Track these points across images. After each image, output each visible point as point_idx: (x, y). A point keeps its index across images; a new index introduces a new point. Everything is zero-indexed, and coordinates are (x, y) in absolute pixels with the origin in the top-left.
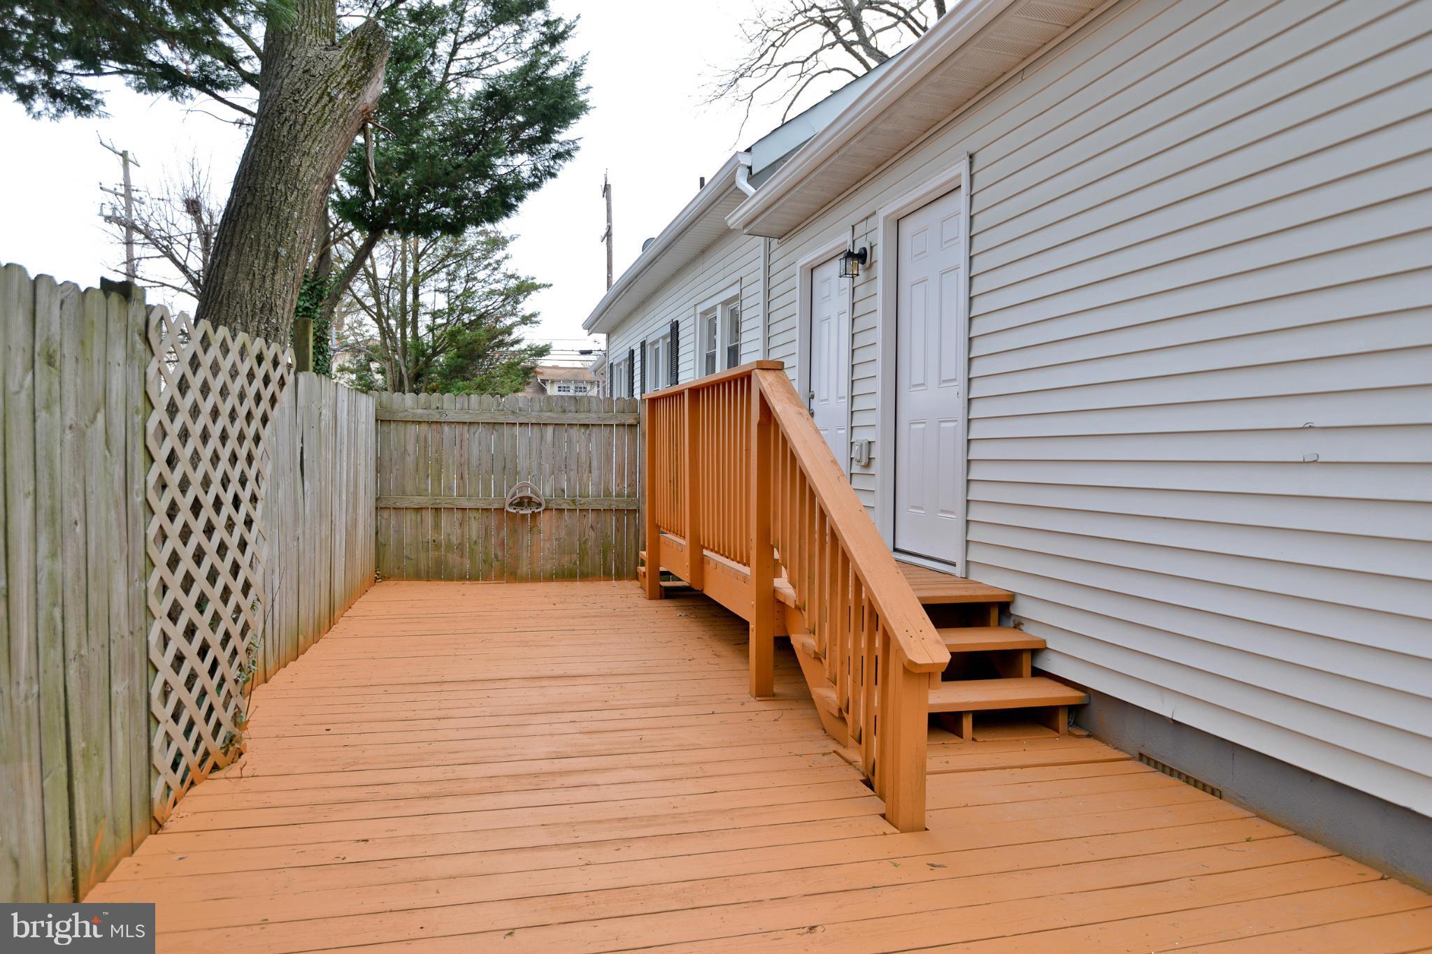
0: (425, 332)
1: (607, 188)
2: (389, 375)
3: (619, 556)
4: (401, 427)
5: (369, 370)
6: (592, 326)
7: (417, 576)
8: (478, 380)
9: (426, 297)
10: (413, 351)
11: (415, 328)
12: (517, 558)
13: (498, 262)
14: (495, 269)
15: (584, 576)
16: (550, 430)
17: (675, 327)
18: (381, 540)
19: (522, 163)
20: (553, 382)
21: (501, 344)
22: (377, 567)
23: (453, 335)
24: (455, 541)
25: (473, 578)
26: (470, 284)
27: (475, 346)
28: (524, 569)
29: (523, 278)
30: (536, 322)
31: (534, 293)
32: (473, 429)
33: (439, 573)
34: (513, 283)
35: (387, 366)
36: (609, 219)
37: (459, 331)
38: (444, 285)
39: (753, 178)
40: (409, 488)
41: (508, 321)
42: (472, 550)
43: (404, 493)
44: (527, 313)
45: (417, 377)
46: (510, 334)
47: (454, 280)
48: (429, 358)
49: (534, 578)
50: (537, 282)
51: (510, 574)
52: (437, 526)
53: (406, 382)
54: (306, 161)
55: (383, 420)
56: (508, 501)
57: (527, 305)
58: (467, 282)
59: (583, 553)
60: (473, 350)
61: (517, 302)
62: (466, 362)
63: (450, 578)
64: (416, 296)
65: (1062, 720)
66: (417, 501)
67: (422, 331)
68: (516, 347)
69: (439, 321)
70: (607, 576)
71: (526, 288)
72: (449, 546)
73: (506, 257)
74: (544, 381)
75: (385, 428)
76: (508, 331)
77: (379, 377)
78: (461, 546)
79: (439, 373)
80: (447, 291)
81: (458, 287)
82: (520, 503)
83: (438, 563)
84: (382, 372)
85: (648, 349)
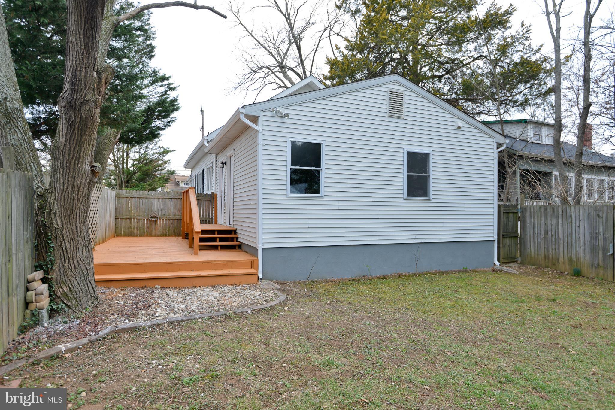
0: (131, 166)
1: (202, 112)
2: (117, 181)
3: (178, 231)
4: (122, 199)
5: (110, 179)
6: (187, 166)
7: (126, 235)
8: (149, 183)
9: (131, 155)
10: (126, 173)
11: (127, 164)
12: (152, 231)
13: (157, 142)
14: (156, 144)
15: (169, 236)
16: (161, 199)
17: (203, 171)
18: (116, 226)
19: (159, 123)
20: (182, 182)
21: (158, 170)
22: (115, 233)
23: (140, 168)
24: (135, 226)
25: (140, 236)
26: (147, 150)
27: (148, 171)
28: (153, 234)
29: (165, 148)
30: (170, 163)
31: (169, 153)
32: (141, 199)
33: (131, 235)
34: (162, 150)
35: (117, 178)
36: (203, 123)
37: (142, 167)
38: (138, 150)
39: (208, 142)
40: (124, 213)
41: (160, 162)
42: (140, 229)
43: (122, 215)
44: (167, 160)
45: (127, 181)
46: (161, 167)
47: (141, 148)
48: (132, 176)
49: (156, 236)
50: (170, 149)
51: (150, 235)
52: (131, 223)
53: (124, 183)
54: (106, 152)
55: (118, 197)
56: (149, 217)
57: (166, 158)
58: (146, 149)
59: (169, 230)
60: (147, 173)
61: (163, 156)
62: (145, 176)
63: (134, 236)
64: (127, 154)
65: (237, 247)
66: (126, 217)
67: (129, 165)
68: (163, 172)
69: (136, 162)
70: (175, 235)
71: (166, 152)
72: (134, 228)
73: (160, 141)
74: (179, 181)
75: (118, 199)
76: (161, 165)
77: (113, 181)
78: (137, 228)
79: (136, 180)
80: (138, 152)
81: (143, 151)
82: (153, 217)
83: (131, 232)
84: (115, 179)
85: (199, 176)
